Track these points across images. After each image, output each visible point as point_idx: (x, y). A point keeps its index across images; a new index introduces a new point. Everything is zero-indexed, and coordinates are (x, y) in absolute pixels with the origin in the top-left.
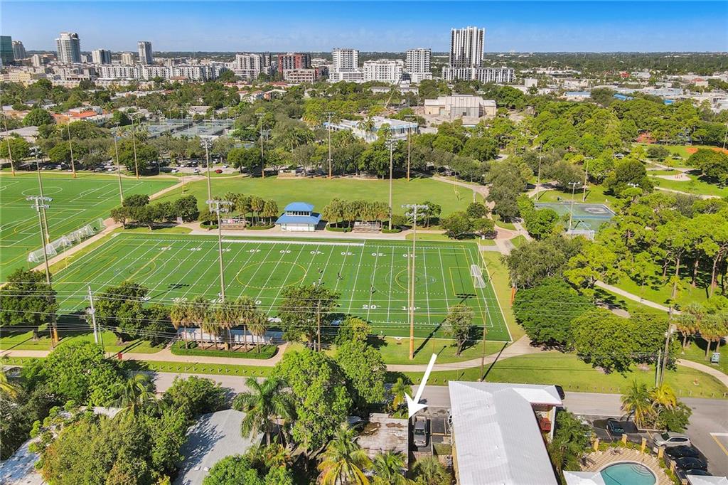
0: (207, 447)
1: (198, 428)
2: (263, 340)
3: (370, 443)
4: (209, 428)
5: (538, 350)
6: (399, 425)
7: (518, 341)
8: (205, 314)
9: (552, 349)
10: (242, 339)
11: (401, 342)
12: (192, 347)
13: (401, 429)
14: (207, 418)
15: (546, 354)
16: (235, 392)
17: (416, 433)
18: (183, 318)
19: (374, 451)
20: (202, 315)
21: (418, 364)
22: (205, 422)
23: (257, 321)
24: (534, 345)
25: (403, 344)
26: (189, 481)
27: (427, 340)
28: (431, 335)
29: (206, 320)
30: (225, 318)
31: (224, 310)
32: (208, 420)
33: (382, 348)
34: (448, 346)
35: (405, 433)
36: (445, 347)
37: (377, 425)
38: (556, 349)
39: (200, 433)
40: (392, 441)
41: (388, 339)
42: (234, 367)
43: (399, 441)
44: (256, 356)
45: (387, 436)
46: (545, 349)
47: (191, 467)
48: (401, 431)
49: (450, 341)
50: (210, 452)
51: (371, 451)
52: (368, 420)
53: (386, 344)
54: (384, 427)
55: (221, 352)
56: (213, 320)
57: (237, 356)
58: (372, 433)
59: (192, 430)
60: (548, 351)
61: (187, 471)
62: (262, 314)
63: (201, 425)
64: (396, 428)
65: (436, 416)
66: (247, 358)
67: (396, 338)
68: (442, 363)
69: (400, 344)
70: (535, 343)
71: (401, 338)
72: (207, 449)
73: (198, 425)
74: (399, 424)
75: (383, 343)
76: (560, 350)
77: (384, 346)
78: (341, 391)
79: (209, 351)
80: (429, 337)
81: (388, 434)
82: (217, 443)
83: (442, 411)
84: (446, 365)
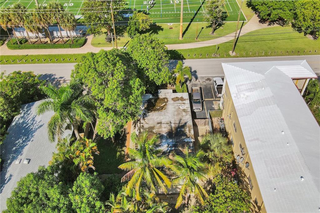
0: (28, 137)
1: (22, 117)
2: (75, 34)
3: (162, 117)
4: (31, 117)
5: (265, 25)
6: (182, 99)
7: (251, 20)
8: (24, 18)
9: (274, 24)
10: (59, 34)
11: (172, 26)
12: (23, 43)
13: (184, 102)
14: (29, 108)
15: (271, 28)
16: (56, 77)
17: (194, 103)
18: (8, 22)
19: (165, 125)
20: (22, 19)
21: (186, 43)
22: (27, 111)
23: (66, 21)
24: (262, 22)
25: (174, 29)
26: (11, 176)
27: (189, 24)
28: (192, 20)
29: (26, 22)
30: (41, 20)
31: (38, 14)
32: (30, 109)
33: (160, 32)
34: (205, 27)
35: (187, 105)
36: (203, 28)
37: (165, 100)
38: (277, 24)
39: (23, 123)
40: (179, 114)
41: (163, 25)
42: (55, 56)
43: (184, 114)
44: (71, 46)
45: (173, 109)
46: (270, 25)
47: (14, 159)
48: (184, 103)
49: (205, 24)
50: (29, 143)
51: (163, 126)
52: (158, 96)
53: (162, 29)
54: (170, 102)
55: (45, 45)
56: (31, 22)
57: (57, 47)
58: (162, 108)
59: (17, 119)
60: (272, 26)
61: (11, 163)
62: (70, 15)
63: (25, 114)
64: (180, 102)
65: (205, 83)
66: (64, 48)
67: (169, 24)
68: (203, 41)
69: (172, 28)
70: (262, 21)
71: (172, 24)
72: (28, 140)
73: (22, 115)
74: (182, 97)
75: (160, 28)
76: (279, 24)
77: (161, 31)
78: (136, 83)
79: (35, 45)
80: (191, 22)
81: (174, 108)
82: (35, 134)
83: (209, 79)
84: (205, 42)
